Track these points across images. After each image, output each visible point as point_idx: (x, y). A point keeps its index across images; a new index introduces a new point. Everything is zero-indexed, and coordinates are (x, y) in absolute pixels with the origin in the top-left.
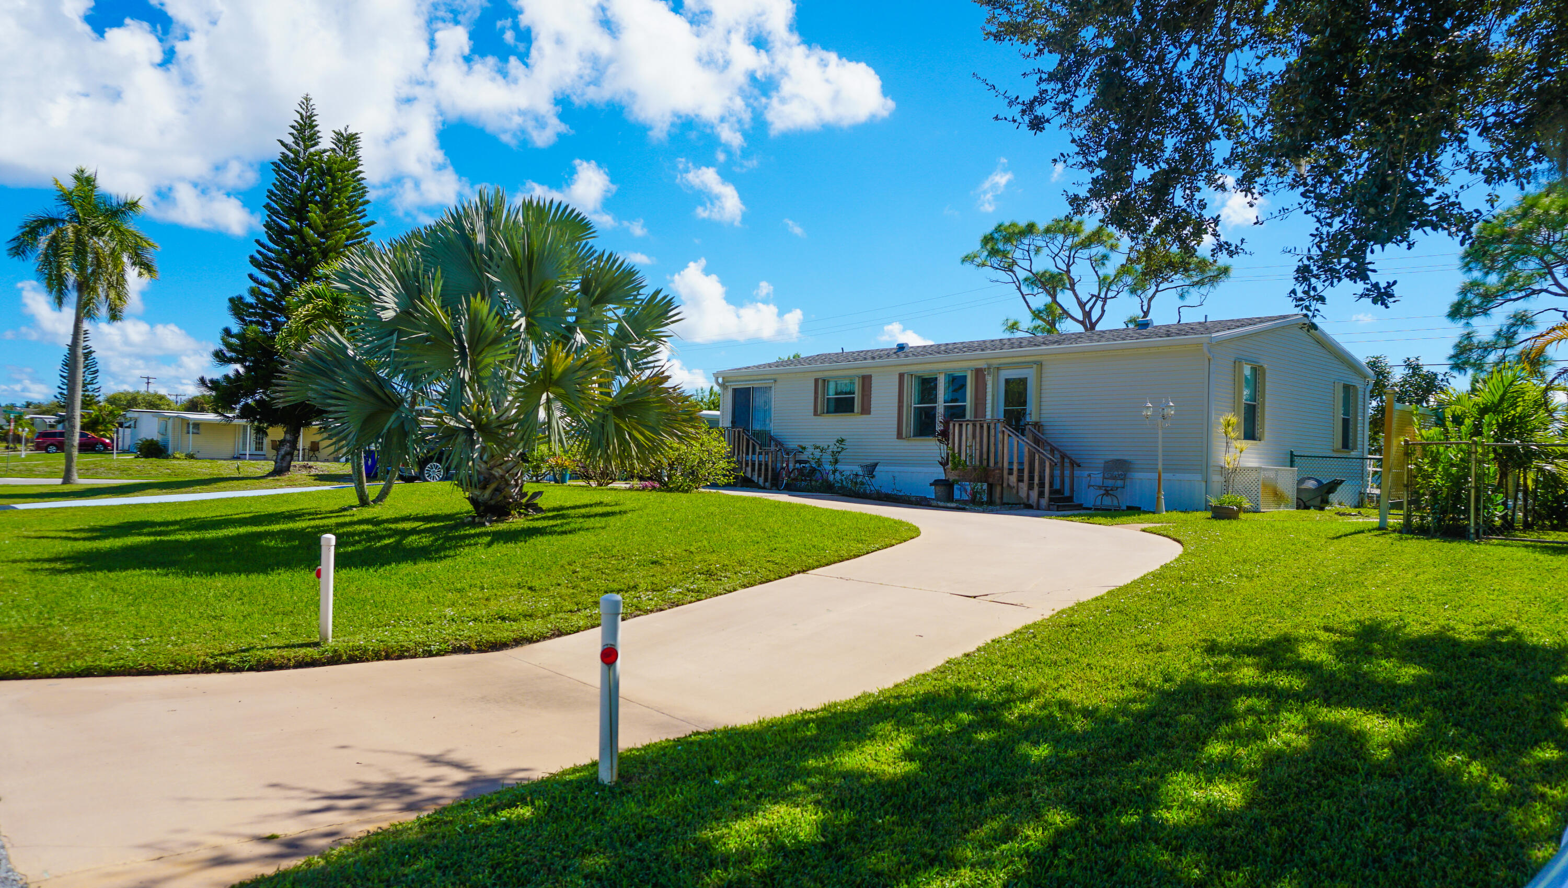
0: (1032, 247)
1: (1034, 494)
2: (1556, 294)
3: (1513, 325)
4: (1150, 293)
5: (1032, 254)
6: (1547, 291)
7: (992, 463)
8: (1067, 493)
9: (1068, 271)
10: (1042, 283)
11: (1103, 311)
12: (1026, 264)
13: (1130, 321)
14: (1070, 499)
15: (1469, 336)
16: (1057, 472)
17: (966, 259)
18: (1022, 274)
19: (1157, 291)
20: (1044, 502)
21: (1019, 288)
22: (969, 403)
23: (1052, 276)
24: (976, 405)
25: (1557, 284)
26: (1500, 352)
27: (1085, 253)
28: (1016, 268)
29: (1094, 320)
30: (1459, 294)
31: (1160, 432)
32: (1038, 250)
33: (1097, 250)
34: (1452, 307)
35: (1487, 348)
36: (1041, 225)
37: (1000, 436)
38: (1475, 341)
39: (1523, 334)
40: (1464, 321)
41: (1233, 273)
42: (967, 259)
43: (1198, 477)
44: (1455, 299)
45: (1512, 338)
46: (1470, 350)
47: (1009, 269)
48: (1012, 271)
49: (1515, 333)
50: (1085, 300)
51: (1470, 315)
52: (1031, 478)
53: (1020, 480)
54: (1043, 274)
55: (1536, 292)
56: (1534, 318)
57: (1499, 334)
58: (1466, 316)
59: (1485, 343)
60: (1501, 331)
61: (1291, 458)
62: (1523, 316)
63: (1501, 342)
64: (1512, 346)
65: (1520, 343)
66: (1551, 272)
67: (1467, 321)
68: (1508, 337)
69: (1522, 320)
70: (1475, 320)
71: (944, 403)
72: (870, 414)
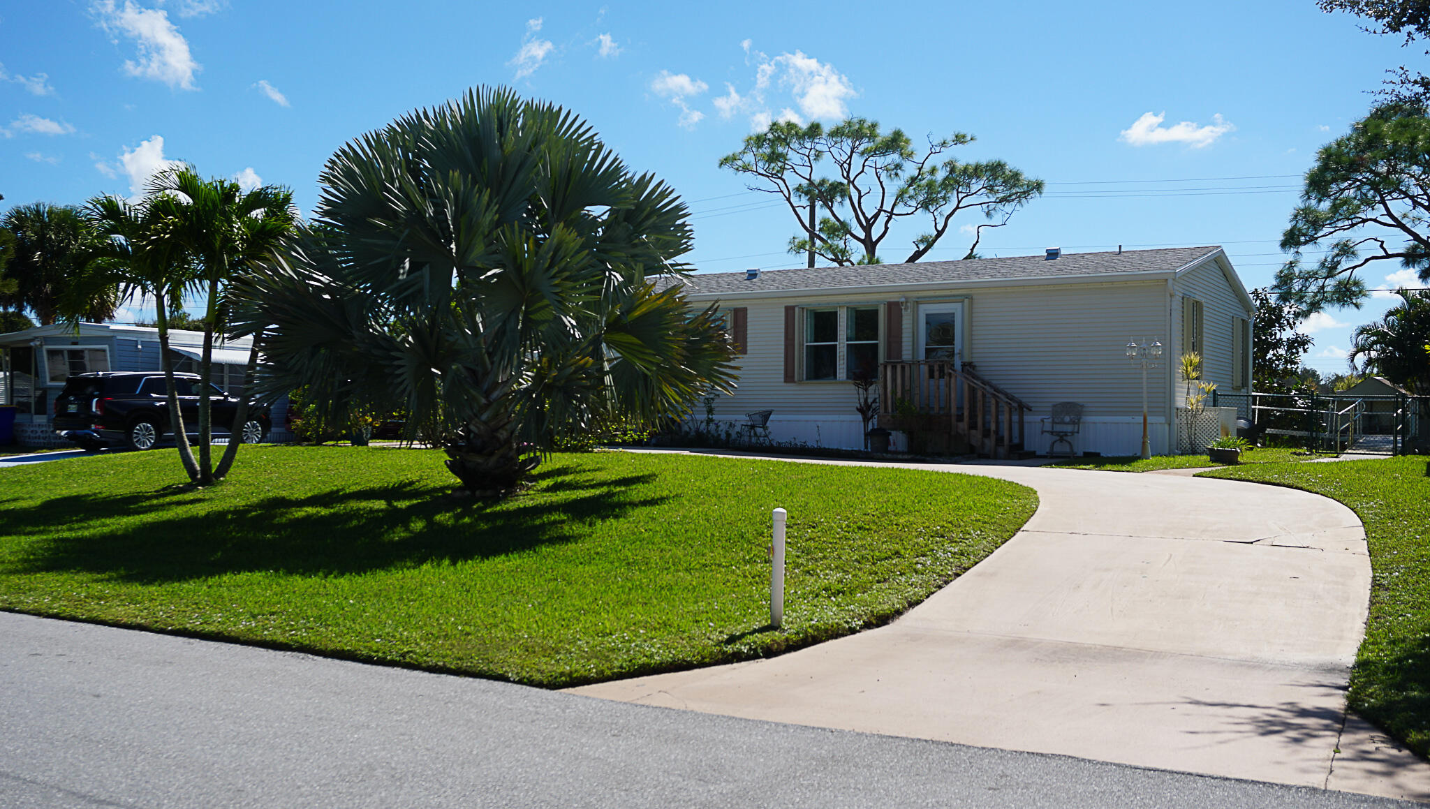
0: (813, 152)
1: (990, 442)
3: (1337, 255)
4: (947, 209)
6: (1375, 220)
7: (936, 409)
9: (854, 182)
11: (887, 228)
13: (922, 241)
15: (1291, 266)
16: (1015, 418)
17: (724, 161)
19: (957, 207)
21: (788, 200)
22: (881, 341)
24: (891, 343)
25: (1389, 214)
26: (1320, 282)
27: (878, 161)
29: (874, 240)
30: (1291, 221)
31: (1145, 374)
32: (818, 155)
34: (1285, 234)
35: (1308, 277)
36: (827, 128)
37: (946, 378)
38: (1296, 271)
39: (1345, 264)
40: (1293, 250)
41: (1045, 189)
44: (1288, 227)
45: (1335, 268)
46: (1291, 279)
47: (778, 175)
48: (781, 178)
49: (1339, 263)
50: (869, 218)
51: (1299, 244)
53: (972, 427)
55: (1364, 221)
56: (1356, 248)
57: (1323, 265)
58: (1296, 245)
59: (1308, 273)
60: (1326, 260)
61: (1214, 397)
62: (1346, 246)
63: (1324, 272)
64: (1332, 277)
65: (1340, 273)
66: (1383, 202)
67: (1296, 250)
68: (1331, 269)
69: (1345, 250)
70: (1302, 249)
71: (847, 341)
72: (746, 354)
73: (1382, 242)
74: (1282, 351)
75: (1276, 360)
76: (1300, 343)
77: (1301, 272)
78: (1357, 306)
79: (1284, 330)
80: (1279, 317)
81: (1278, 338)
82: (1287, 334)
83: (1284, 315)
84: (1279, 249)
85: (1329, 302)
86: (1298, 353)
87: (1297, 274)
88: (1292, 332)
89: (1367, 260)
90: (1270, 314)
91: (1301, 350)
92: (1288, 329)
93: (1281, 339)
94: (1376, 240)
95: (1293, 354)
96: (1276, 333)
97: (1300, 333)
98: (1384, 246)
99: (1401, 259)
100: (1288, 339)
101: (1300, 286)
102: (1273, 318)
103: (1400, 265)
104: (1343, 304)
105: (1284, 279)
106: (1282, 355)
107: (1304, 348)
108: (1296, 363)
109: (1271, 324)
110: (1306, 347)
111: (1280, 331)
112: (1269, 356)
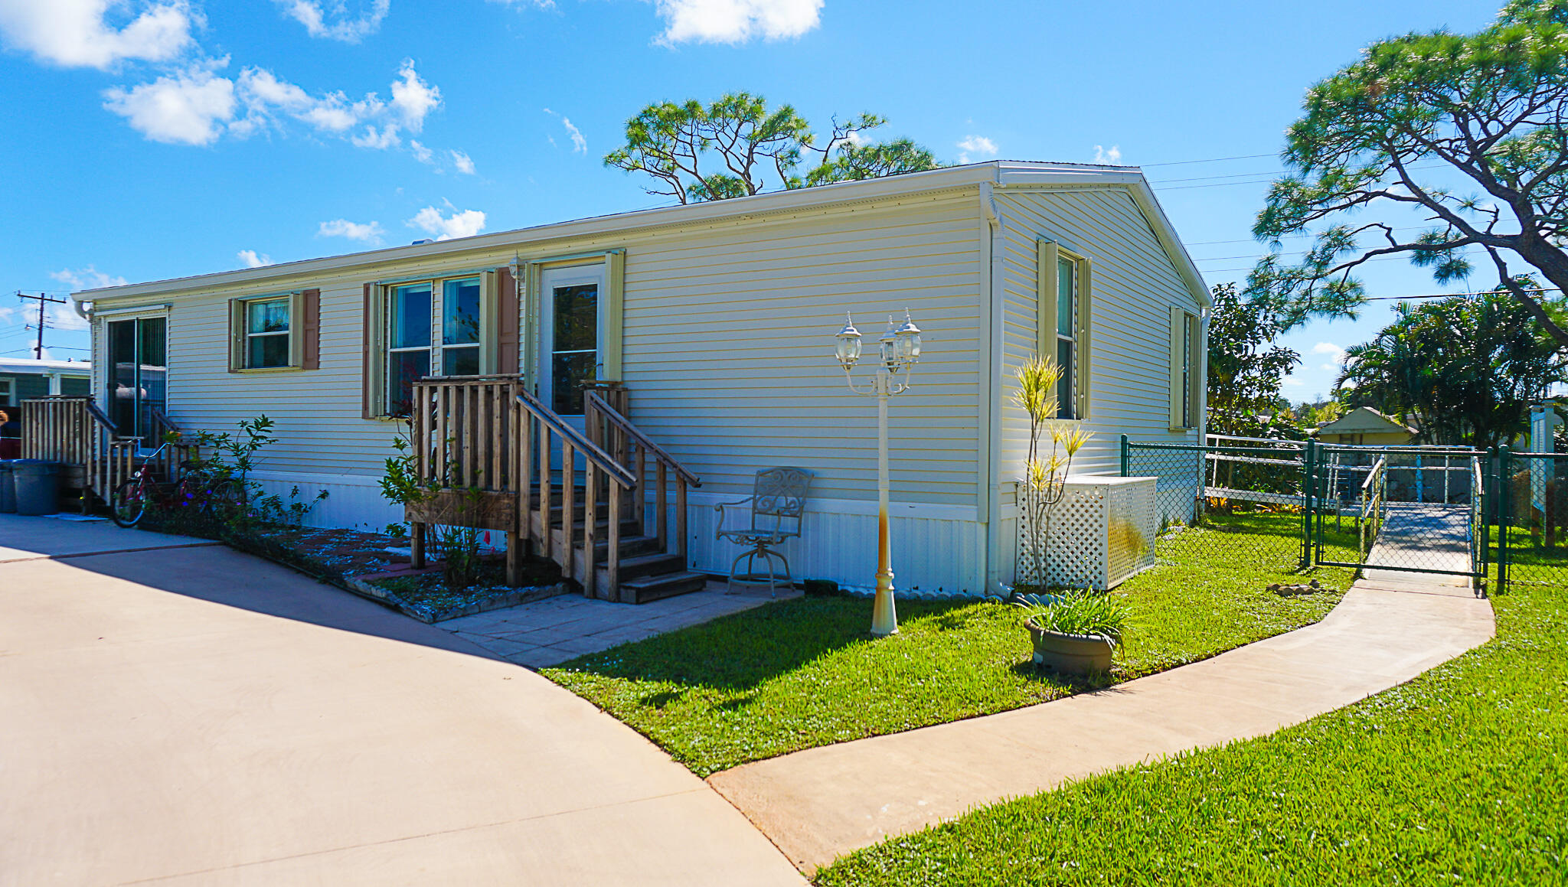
0: (695, 138)
1: (586, 558)
2: (1398, 198)
3: (1329, 246)
5: (697, 149)
6: (1384, 194)
7: (496, 484)
8: (673, 550)
9: (746, 174)
10: (712, 191)
12: (689, 163)
14: (679, 563)
15: (1269, 262)
17: (609, 160)
18: (687, 180)
20: (607, 579)
22: (484, 344)
23: (725, 182)
24: (501, 346)
25: (1406, 181)
26: (1306, 285)
27: (767, 146)
28: (678, 172)
30: (1268, 199)
31: (883, 406)
32: (703, 142)
33: (782, 144)
34: (1259, 217)
35: (1290, 278)
36: (705, 107)
37: (512, 415)
39: (1339, 258)
40: (1271, 239)
42: (612, 160)
43: (970, 512)
44: (1264, 207)
45: (1326, 264)
46: (1269, 281)
47: (668, 173)
48: (671, 176)
49: (1331, 257)
51: (1278, 230)
52: (579, 517)
53: (555, 522)
54: (713, 181)
55: (1368, 196)
56: (1354, 237)
57: (1310, 258)
58: (1274, 231)
59: (1290, 272)
60: (1314, 253)
61: (1124, 450)
62: (1341, 233)
63: (1311, 270)
64: (1322, 276)
65: (1333, 271)
66: (1397, 164)
67: (1275, 238)
68: (1320, 262)
69: (1339, 240)
70: (1284, 238)
71: (444, 343)
72: (318, 369)
73: (1390, 229)
74: (1255, 373)
75: (1248, 385)
76: (1282, 360)
77: (1281, 271)
78: (1352, 316)
79: (1259, 343)
80: (1251, 325)
81: (1249, 354)
82: (1263, 348)
83: (1258, 321)
84: (1251, 235)
85: (1316, 310)
86: (1277, 375)
87: (1276, 274)
88: (1271, 345)
89: (1368, 256)
90: (1239, 320)
91: (1282, 370)
92: (1264, 341)
93: (1254, 356)
94: (1381, 226)
95: (1271, 376)
96: (1247, 347)
97: (1281, 347)
98: (1392, 235)
99: (1410, 253)
100: (1264, 355)
101: (1280, 289)
102: (1244, 326)
103: (1409, 261)
104: (1335, 314)
105: (1259, 282)
106: (1256, 378)
107: (1286, 367)
108: (1274, 389)
109: (1240, 335)
110: (1290, 365)
111: (1253, 344)
112: (1238, 379)
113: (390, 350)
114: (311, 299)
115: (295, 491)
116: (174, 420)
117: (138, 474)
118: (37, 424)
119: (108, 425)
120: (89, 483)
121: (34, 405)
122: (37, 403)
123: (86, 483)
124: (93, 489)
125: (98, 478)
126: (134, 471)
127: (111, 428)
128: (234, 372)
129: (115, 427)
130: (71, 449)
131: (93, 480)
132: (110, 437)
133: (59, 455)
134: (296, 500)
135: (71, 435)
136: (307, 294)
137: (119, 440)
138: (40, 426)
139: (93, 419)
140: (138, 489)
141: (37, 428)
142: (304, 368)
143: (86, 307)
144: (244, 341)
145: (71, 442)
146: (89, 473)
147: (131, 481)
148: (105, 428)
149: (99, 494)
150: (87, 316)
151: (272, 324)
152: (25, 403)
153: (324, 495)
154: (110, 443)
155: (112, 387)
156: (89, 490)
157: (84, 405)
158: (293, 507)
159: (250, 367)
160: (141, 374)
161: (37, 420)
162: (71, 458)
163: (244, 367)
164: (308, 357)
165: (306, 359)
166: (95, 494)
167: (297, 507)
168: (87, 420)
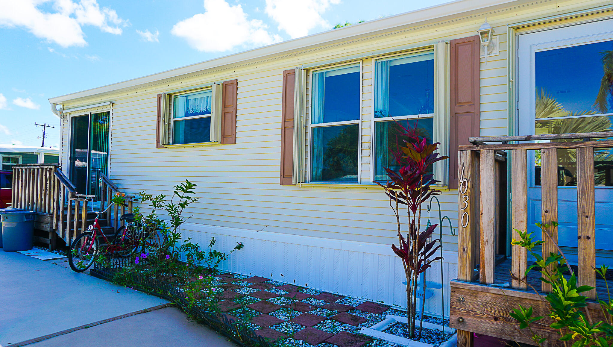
24: (455, 116)
71: (376, 116)
72: (235, 143)
113: (310, 126)
114: (229, 89)
115: (213, 241)
116: (114, 182)
117: (91, 227)
118: (22, 184)
119: (69, 186)
120: (54, 228)
121: (20, 170)
122: (22, 169)
123: (52, 227)
124: (57, 232)
125: (60, 224)
126: (87, 224)
127: (71, 188)
128: (162, 147)
129: (73, 187)
130: (43, 202)
131: (57, 225)
132: (70, 194)
133: (35, 205)
134: (213, 249)
135: (43, 192)
136: (225, 85)
137: (77, 197)
138: (24, 185)
139: (58, 181)
140: (91, 240)
141: (22, 186)
142: (222, 143)
143: (58, 107)
144: (169, 124)
145: (43, 197)
146: (55, 220)
147: (85, 233)
148: (67, 188)
149: (61, 237)
150: (59, 113)
151: (191, 111)
152: (15, 169)
153: (240, 247)
154: (70, 199)
155: (73, 159)
156: (54, 232)
157: (53, 171)
158: (211, 254)
159: (174, 143)
160: (92, 155)
161: (22, 181)
162: (43, 209)
163: (169, 143)
164: (226, 134)
165: (224, 136)
166: (57, 236)
167: (214, 254)
168: (54, 182)
